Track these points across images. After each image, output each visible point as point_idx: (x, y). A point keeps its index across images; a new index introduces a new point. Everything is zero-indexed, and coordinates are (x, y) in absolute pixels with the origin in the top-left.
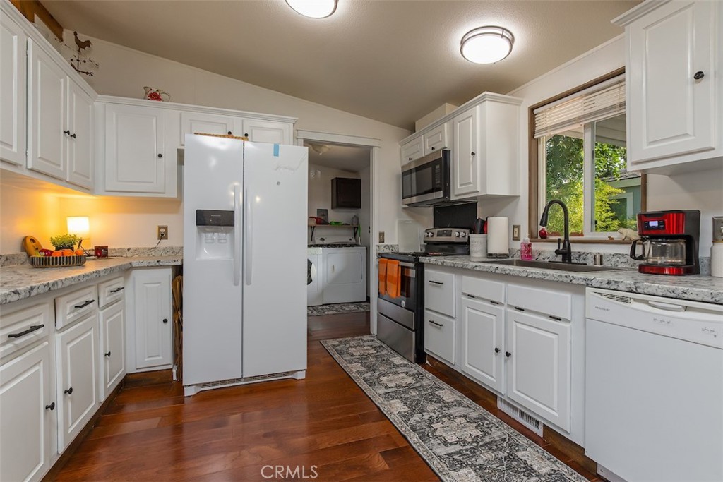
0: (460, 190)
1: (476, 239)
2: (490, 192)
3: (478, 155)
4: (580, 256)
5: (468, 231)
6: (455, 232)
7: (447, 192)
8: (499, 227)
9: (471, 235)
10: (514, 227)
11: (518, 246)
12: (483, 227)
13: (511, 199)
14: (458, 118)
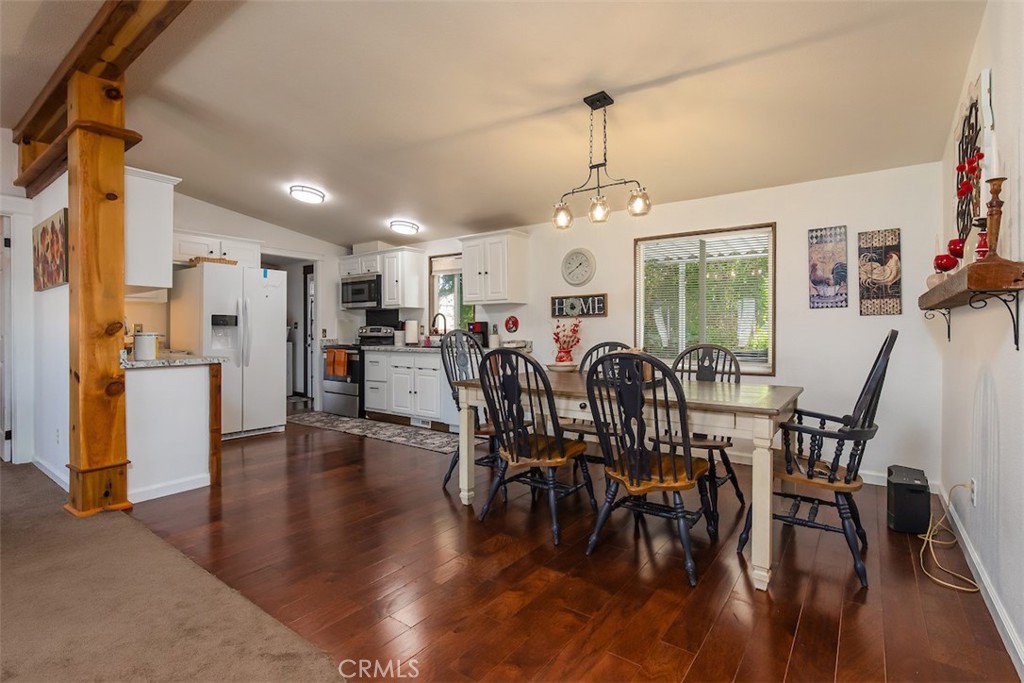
0: (387, 302)
1: (398, 334)
2: (407, 306)
3: (400, 281)
5: (393, 329)
6: (384, 329)
7: (379, 302)
8: (412, 327)
9: (395, 332)
10: (421, 326)
11: (423, 338)
12: (402, 327)
13: (420, 310)
14: (387, 255)
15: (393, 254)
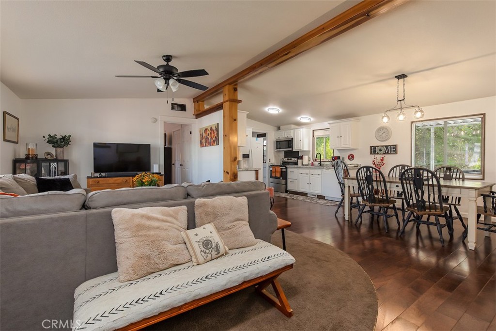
0: (295, 148)
2: (303, 150)
4: (323, 164)
6: (293, 159)
7: (292, 149)
9: (298, 160)
10: (309, 158)
11: (310, 162)
12: (301, 158)
14: (295, 130)
15: (298, 130)
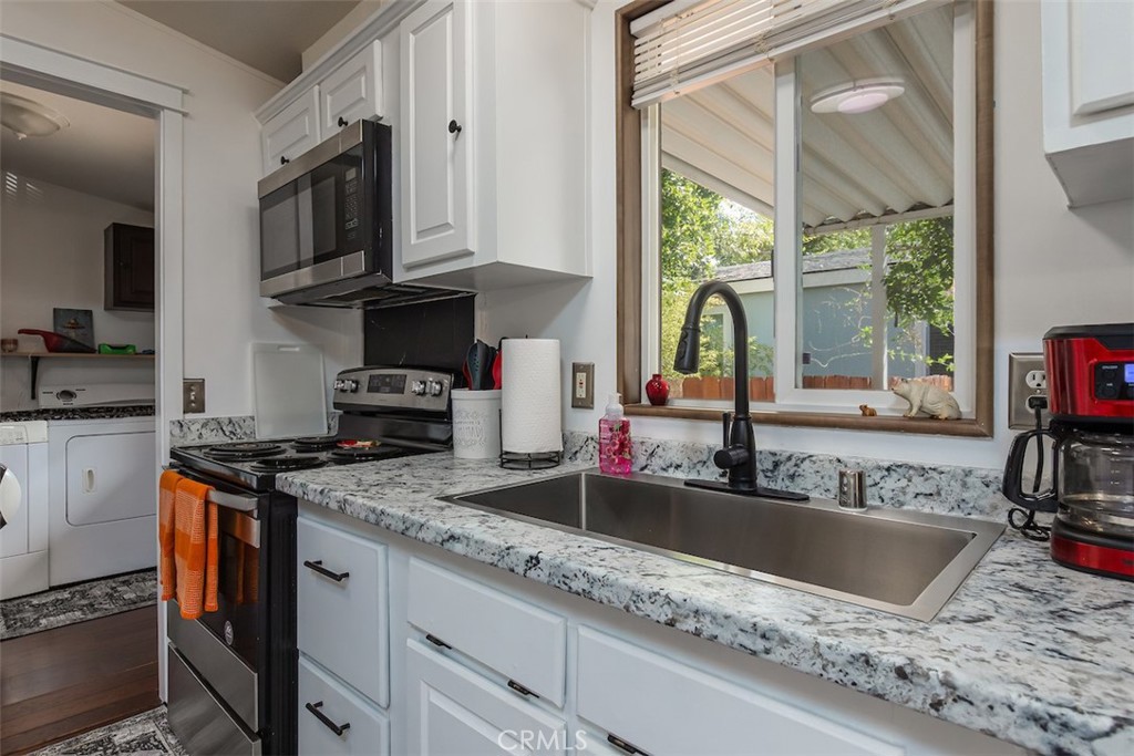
1: (469, 405)
3: (469, 130)
4: (776, 465)
5: (447, 379)
6: (414, 381)
7: (381, 256)
9: (456, 393)
10: (576, 368)
11: (588, 424)
12: (487, 372)
